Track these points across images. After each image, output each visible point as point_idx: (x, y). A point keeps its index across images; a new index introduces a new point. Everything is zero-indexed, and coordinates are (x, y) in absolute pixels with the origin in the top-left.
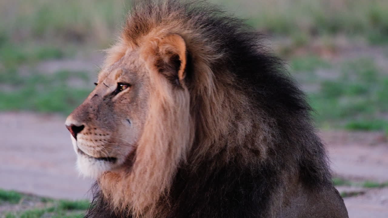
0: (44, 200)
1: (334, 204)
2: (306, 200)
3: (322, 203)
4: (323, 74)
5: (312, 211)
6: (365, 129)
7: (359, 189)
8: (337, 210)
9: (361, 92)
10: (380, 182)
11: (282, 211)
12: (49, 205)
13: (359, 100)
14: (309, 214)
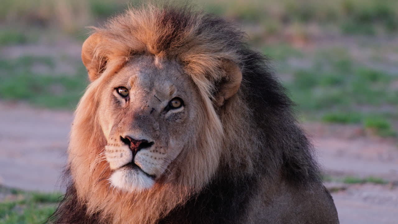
0: (15, 192)
1: (322, 204)
2: (291, 199)
3: (310, 203)
4: (295, 64)
5: (297, 210)
6: (343, 121)
7: (340, 185)
8: (326, 210)
9: (335, 82)
10: (361, 177)
11: (263, 210)
12: (20, 198)
13: (335, 92)
14: (294, 214)
